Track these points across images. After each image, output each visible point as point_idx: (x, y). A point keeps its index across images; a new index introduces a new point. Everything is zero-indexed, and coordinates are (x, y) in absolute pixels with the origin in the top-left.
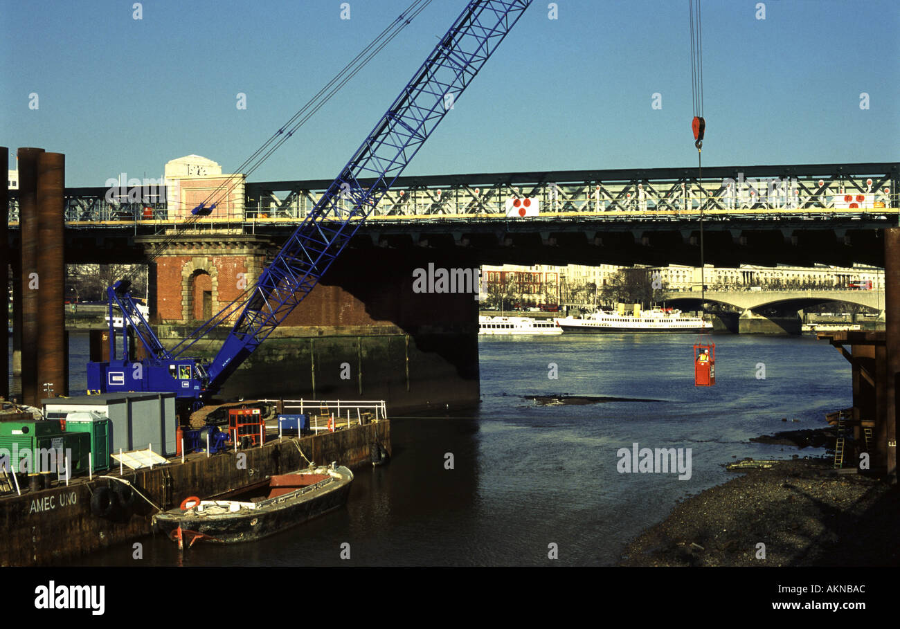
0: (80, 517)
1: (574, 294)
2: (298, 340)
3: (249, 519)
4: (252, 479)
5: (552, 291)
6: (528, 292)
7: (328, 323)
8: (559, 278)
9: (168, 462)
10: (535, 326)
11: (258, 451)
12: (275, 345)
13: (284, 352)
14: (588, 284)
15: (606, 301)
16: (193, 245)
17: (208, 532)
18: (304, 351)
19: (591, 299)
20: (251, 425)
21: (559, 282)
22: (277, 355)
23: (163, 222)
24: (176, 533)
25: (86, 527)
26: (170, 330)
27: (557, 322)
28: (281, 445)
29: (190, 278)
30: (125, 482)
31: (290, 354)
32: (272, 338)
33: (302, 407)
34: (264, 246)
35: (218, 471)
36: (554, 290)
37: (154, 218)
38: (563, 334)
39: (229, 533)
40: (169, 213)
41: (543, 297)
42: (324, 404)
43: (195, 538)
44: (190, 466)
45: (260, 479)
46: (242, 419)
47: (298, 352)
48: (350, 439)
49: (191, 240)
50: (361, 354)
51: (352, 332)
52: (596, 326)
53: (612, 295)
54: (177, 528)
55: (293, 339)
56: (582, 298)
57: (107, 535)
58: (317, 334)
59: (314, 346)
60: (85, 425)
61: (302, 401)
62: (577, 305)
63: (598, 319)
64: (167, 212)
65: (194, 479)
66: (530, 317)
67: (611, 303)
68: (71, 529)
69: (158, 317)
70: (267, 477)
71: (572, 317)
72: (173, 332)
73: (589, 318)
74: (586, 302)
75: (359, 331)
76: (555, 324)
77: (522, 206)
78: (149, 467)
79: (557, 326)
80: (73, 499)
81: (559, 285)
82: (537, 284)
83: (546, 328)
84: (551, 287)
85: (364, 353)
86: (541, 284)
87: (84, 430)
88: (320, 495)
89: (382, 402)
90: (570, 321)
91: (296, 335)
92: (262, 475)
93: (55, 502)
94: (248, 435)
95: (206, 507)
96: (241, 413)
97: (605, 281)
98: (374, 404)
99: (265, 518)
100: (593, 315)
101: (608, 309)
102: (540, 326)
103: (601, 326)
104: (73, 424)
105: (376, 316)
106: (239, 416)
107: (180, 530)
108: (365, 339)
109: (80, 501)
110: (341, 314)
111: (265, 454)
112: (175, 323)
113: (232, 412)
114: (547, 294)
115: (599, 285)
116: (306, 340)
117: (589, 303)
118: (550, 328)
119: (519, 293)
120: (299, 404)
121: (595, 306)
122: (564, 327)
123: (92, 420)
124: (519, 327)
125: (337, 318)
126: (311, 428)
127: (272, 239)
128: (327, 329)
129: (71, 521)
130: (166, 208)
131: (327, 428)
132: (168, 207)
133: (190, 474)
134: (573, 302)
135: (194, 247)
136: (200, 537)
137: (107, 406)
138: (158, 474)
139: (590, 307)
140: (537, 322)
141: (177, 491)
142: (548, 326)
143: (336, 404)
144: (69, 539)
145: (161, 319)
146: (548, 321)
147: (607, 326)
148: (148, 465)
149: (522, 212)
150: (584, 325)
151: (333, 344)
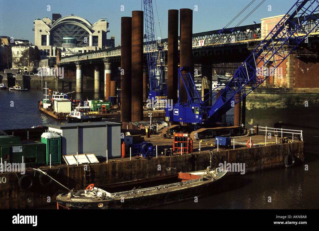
0: (11, 190)
4: (169, 173)
9: (99, 162)
30: (44, 173)
33: (266, 131)
42: (275, 130)
48: (264, 152)
87: (45, 142)
99: (110, 203)
104: (43, 139)
120: (265, 129)
132: (261, 33)
143: (281, 131)
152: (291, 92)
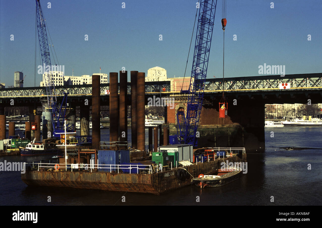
0: (175, 179)
1: (287, 112)
2: (211, 129)
3: (219, 180)
4: (213, 170)
5: (279, 112)
6: (271, 112)
7: (220, 124)
8: (282, 107)
9: (193, 164)
10: (274, 124)
11: (214, 162)
12: (204, 131)
13: (207, 133)
14: (292, 109)
15: (299, 115)
16: (179, 99)
17: (208, 184)
18: (213, 133)
19: (293, 114)
20: (211, 154)
21: (282, 108)
22: (205, 134)
23: (169, 92)
24: (200, 184)
25: (176, 182)
26: (173, 126)
27: (282, 123)
28: (220, 160)
29: (178, 110)
30: (185, 169)
31: (208, 134)
32: (203, 129)
33: (219, 150)
34: (201, 99)
35: (205, 167)
36: (280, 111)
37: (166, 91)
38: (284, 127)
39: (214, 184)
40: (171, 89)
41: (276, 114)
42: (226, 149)
43: (205, 185)
44: (199, 166)
45: (215, 170)
46: (209, 153)
47: (211, 133)
49: (178, 98)
50: (229, 134)
51: (227, 126)
52: (295, 124)
53: (301, 113)
54: (200, 182)
55: (209, 129)
56: (290, 114)
57: (180, 184)
58: (216, 127)
59: (215, 131)
60: (172, 153)
61: (219, 148)
62: (289, 117)
63: (296, 121)
64: (170, 89)
65: (200, 170)
66: (273, 121)
67: (300, 116)
68: (173, 182)
69: (168, 122)
70: (216, 170)
71: (287, 121)
72: (174, 127)
73: (293, 121)
74: (291, 115)
75: (229, 126)
76: (281, 123)
77: (285, 86)
78: (189, 166)
79: (282, 124)
80: (173, 174)
81: (282, 109)
82: (274, 109)
83: (278, 125)
84: (279, 110)
85: (230, 133)
86: (276, 109)
87: (172, 155)
88: (235, 174)
89: (244, 148)
90: (286, 122)
91: (210, 128)
92: (215, 169)
93: (170, 174)
94: (211, 157)
95: (206, 177)
96: (208, 151)
97: (298, 108)
98: (242, 149)
99: (223, 180)
100: (294, 120)
101: (300, 118)
102: (276, 124)
103: (297, 124)
104: (169, 153)
105: (234, 121)
106: (208, 152)
107: (201, 183)
108: (231, 129)
109: (175, 174)
110: (223, 121)
111: (216, 163)
112: (174, 124)
113: (206, 150)
114: (278, 113)
115: (296, 109)
116: (213, 129)
117: (292, 116)
118: (280, 125)
119: (268, 112)
121: (295, 117)
122: (284, 125)
123: (174, 152)
124: (269, 124)
125: (222, 122)
126: (227, 156)
127: (204, 97)
128: (219, 126)
129: (173, 180)
130: (170, 88)
131: (230, 156)
132: (171, 88)
133: (199, 168)
134: (287, 115)
135: (179, 100)
136: (206, 185)
137: (178, 148)
138: (191, 167)
139: (293, 117)
140: (275, 123)
141: (196, 173)
142: (279, 124)
143: (230, 149)
144: (172, 185)
145: (168, 123)
146: (279, 122)
147: (299, 124)
148: (188, 165)
149: (285, 87)
150: (291, 124)
151: (221, 130)
152: (199, 128)
